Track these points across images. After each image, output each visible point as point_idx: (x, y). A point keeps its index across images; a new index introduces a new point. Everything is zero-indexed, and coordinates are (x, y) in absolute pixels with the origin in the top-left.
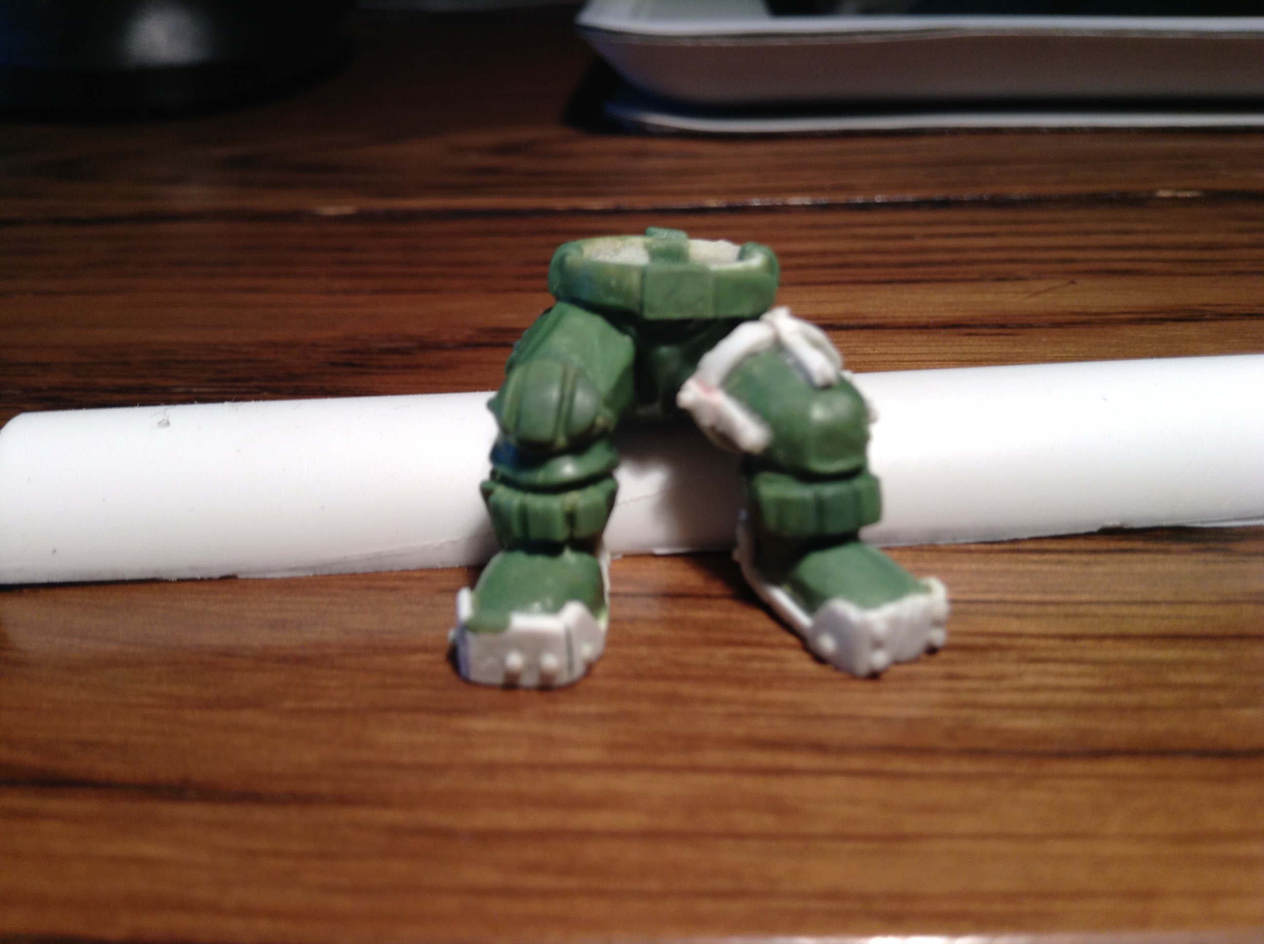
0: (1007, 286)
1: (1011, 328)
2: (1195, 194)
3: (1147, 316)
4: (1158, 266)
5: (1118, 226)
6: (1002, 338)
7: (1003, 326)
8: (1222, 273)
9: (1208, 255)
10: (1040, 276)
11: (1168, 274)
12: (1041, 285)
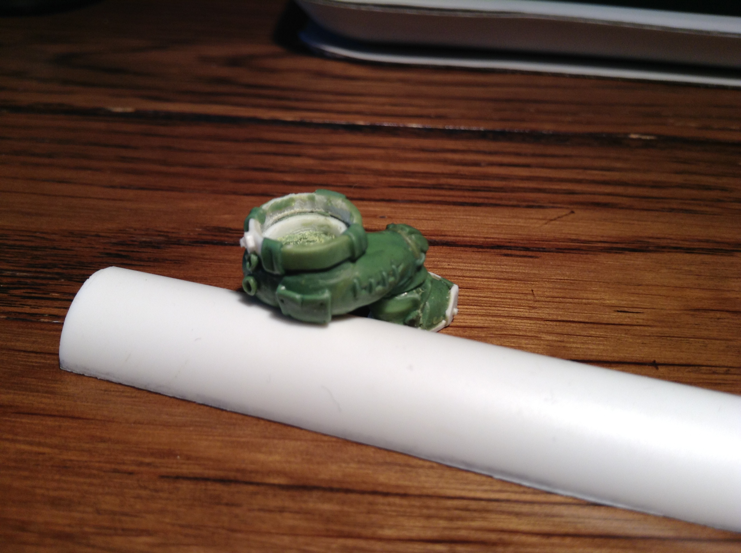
0: (534, 213)
1: (533, 251)
2: (652, 138)
3: (615, 245)
4: (625, 201)
5: (604, 163)
6: (526, 259)
7: (527, 249)
8: (662, 210)
9: (655, 193)
10: (554, 205)
11: (630, 208)
12: (552, 213)
